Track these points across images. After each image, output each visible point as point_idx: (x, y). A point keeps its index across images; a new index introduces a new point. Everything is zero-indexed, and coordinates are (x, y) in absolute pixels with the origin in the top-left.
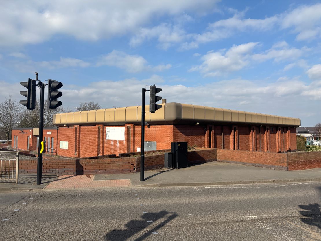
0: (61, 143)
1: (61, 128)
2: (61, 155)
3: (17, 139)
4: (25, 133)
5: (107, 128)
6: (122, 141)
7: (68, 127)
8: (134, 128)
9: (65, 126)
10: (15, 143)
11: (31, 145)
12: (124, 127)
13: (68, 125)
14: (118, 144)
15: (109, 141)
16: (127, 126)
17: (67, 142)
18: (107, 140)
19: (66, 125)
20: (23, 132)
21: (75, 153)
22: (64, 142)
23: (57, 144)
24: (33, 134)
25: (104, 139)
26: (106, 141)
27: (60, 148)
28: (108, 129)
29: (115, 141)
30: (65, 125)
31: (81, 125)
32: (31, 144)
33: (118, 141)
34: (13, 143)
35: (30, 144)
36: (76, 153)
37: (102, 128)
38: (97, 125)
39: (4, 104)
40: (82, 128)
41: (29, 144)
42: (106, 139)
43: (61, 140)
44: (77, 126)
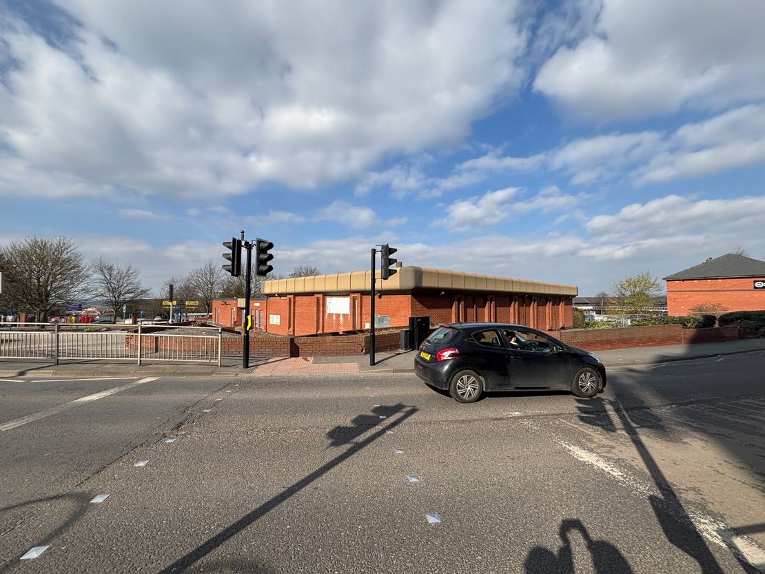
0: (272, 317)
1: (271, 298)
2: (271, 332)
3: (219, 312)
6: (347, 315)
7: (280, 297)
8: (361, 298)
9: (276, 296)
10: (217, 317)
12: (349, 298)
14: (341, 318)
15: (331, 315)
16: (353, 297)
17: (279, 316)
18: (327, 314)
19: (278, 294)
20: (226, 303)
22: (276, 316)
23: (267, 318)
24: (238, 306)
25: (324, 312)
27: (271, 323)
28: (328, 299)
29: (338, 316)
31: (296, 295)
33: (341, 315)
34: (214, 317)
35: (234, 318)
36: (290, 330)
37: (322, 298)
38: (315, 295)
39: (203, 269)
40: (297, 298)
43: (271, 314)
44: (292, 296)
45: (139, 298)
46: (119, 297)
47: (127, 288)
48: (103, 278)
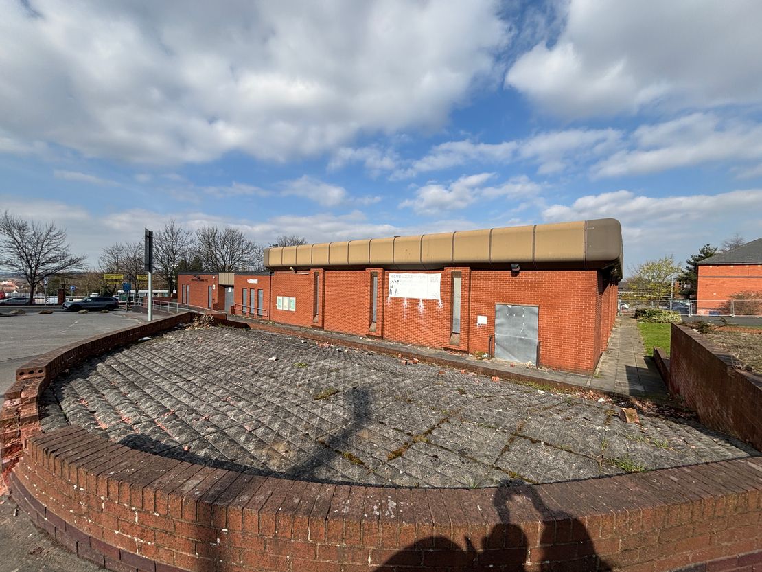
0: (279, 299)
1: (278, 273)
2: (278, 321)
3: (188, 291)
4: (203, 280)
5: (391, 274)
6: (435, 301)
7: (296, 272)
9: (291, 270)
10: (184, 296)
11: (216, 302)
12: (440, 275)
13: (297, 268)
14: (421, 306)
15: (398, 301)
16: (452, 272)
17: (294, 299)
18: (391, 298)
19: (293, 267)
20: (199, 278)
21: (314, 317)
22: (286, 299)
23: (272, 301)
24: (220, 283)
25: (384, 295)
26: (389, 299)
27: (278, 308)
28: (393, 277)
29: (414, 302)
30: (291, 268)
31: (327, 268)
32: (216, 298)
33: (421, 302)
34: (180, 296)
35: (213, 299)
36: (316, 319)
37: (381, 274)
38: (367, 269)
39: (162, 233)
40: (329, 274)
41: (211, 299)
42: (390, 295)
43: (278, 295)
44: (321, 271)
45: (67, 270)
46: (37, 267)
47: (49, 256)
48: (11, 239)
